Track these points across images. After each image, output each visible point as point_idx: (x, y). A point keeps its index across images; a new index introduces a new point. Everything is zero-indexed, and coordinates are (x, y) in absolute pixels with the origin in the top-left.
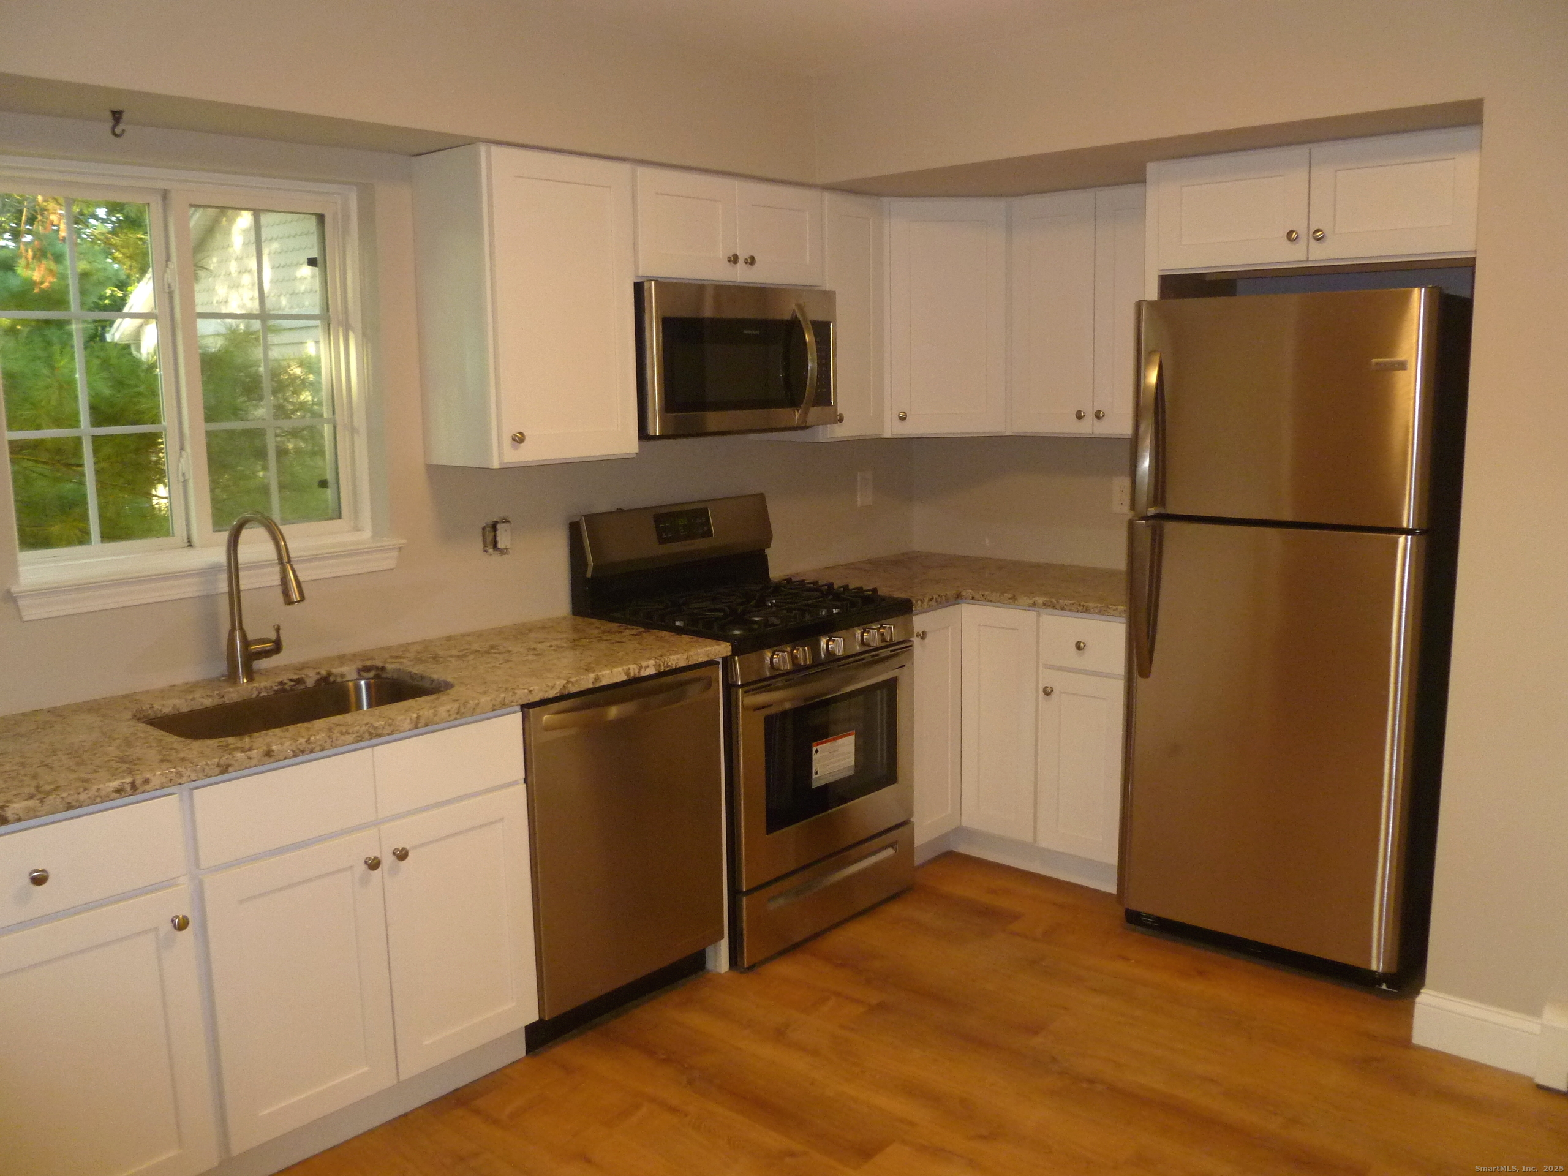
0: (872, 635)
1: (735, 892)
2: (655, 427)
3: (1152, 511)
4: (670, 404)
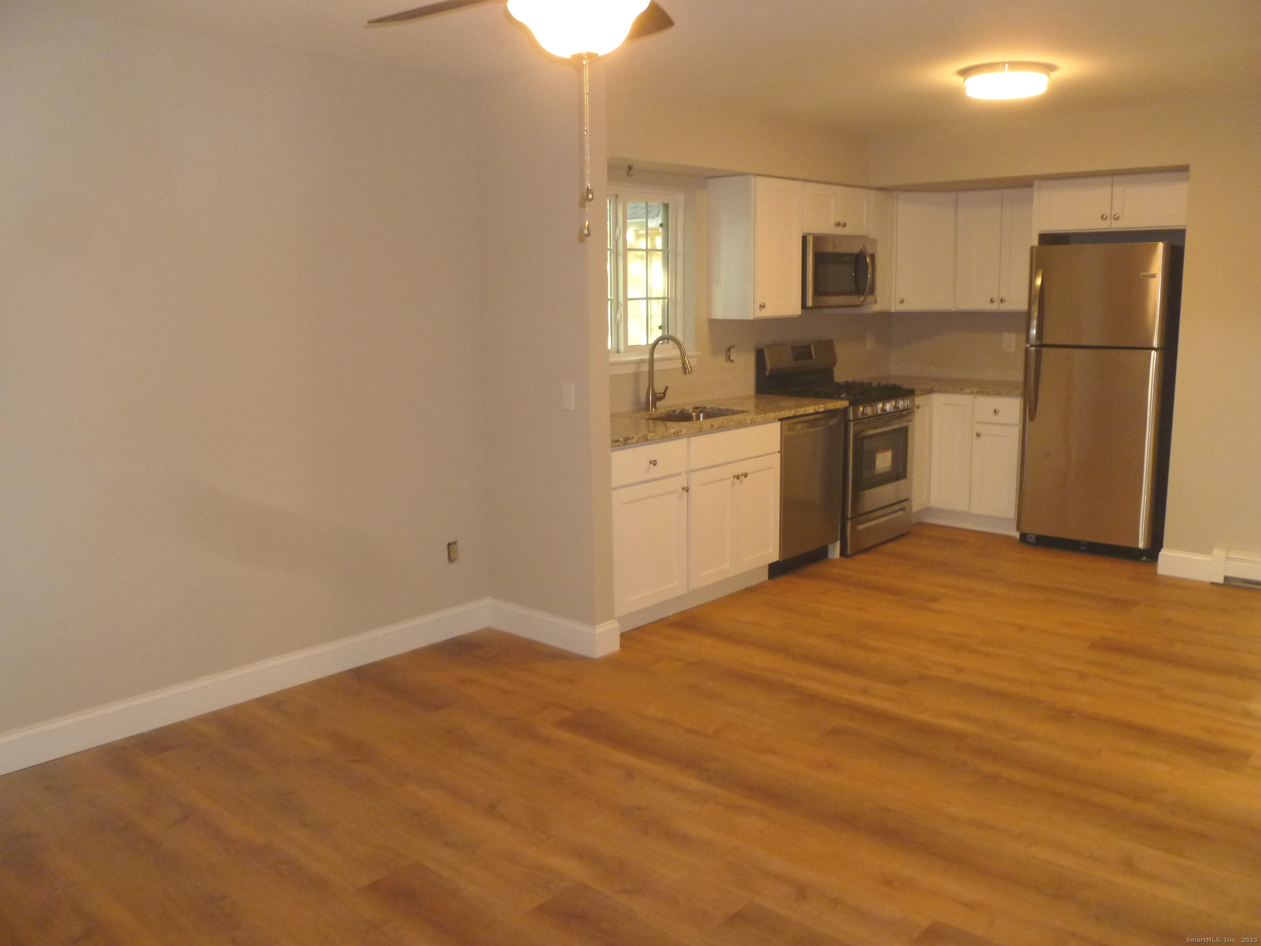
0: (901, 404)
1: (845, 518)
2: (810, 303)
3: (1038, 343)
4: (817, 293)
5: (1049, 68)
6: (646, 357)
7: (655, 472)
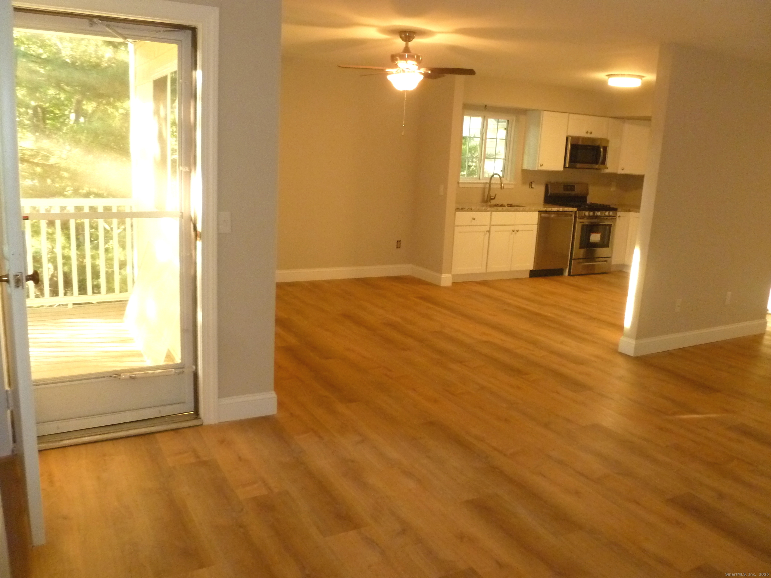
0: (608, 213)
1: (571, 259)
2: (567, 166)
4: (571, 161)
5: (641, 77)
6: (488, 182)
7: (474, 222)
